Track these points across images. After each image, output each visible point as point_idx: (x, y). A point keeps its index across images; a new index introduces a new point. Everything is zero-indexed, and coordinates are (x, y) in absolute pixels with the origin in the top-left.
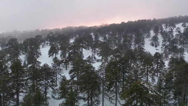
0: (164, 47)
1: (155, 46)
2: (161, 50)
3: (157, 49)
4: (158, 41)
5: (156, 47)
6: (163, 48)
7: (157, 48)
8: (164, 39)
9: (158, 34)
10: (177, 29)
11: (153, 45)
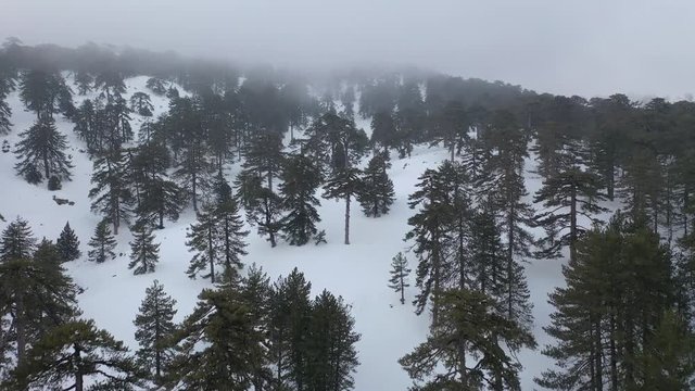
0: (107, 189)
1: (46, 182)
2: (94, 206)
3: (60, 202)
4: (61, 155)
5: (54, 185)
6: (101, 195)
7: (59, 194)
8: (88, 142)
9: (54, 115)
10: (138, 100)
11: (33, 177)
